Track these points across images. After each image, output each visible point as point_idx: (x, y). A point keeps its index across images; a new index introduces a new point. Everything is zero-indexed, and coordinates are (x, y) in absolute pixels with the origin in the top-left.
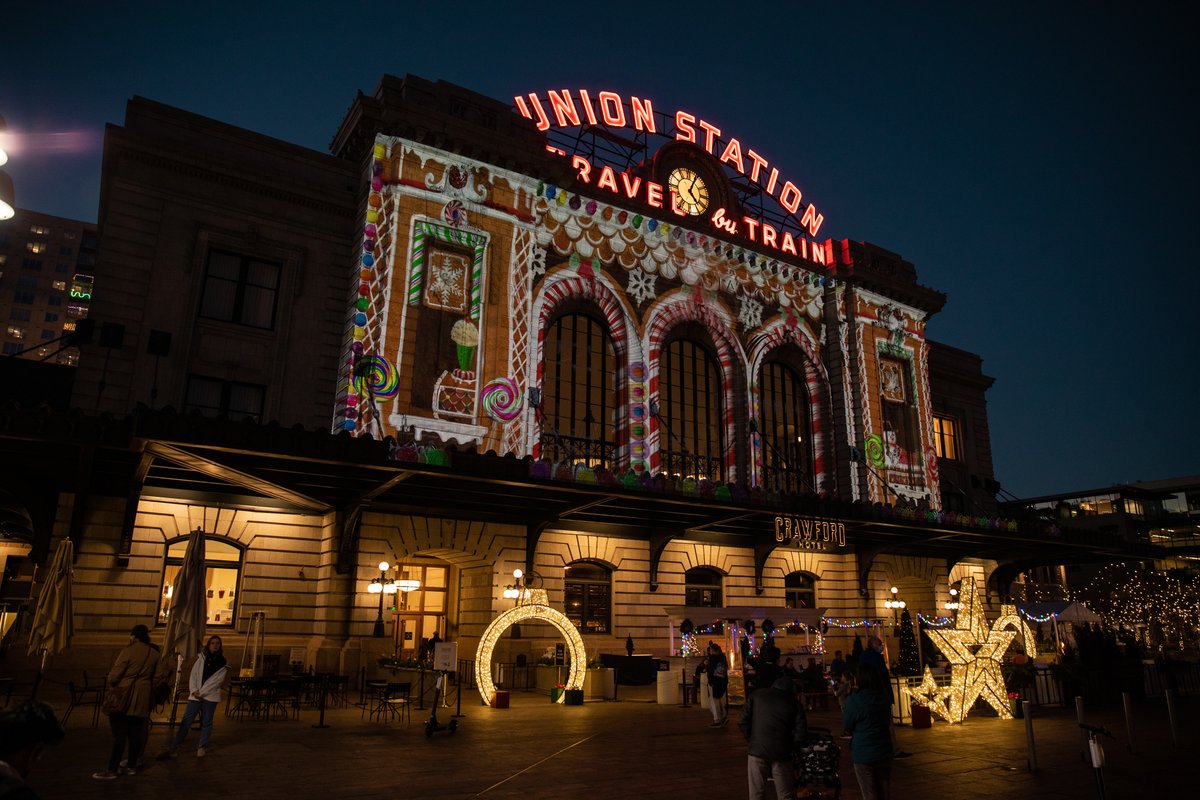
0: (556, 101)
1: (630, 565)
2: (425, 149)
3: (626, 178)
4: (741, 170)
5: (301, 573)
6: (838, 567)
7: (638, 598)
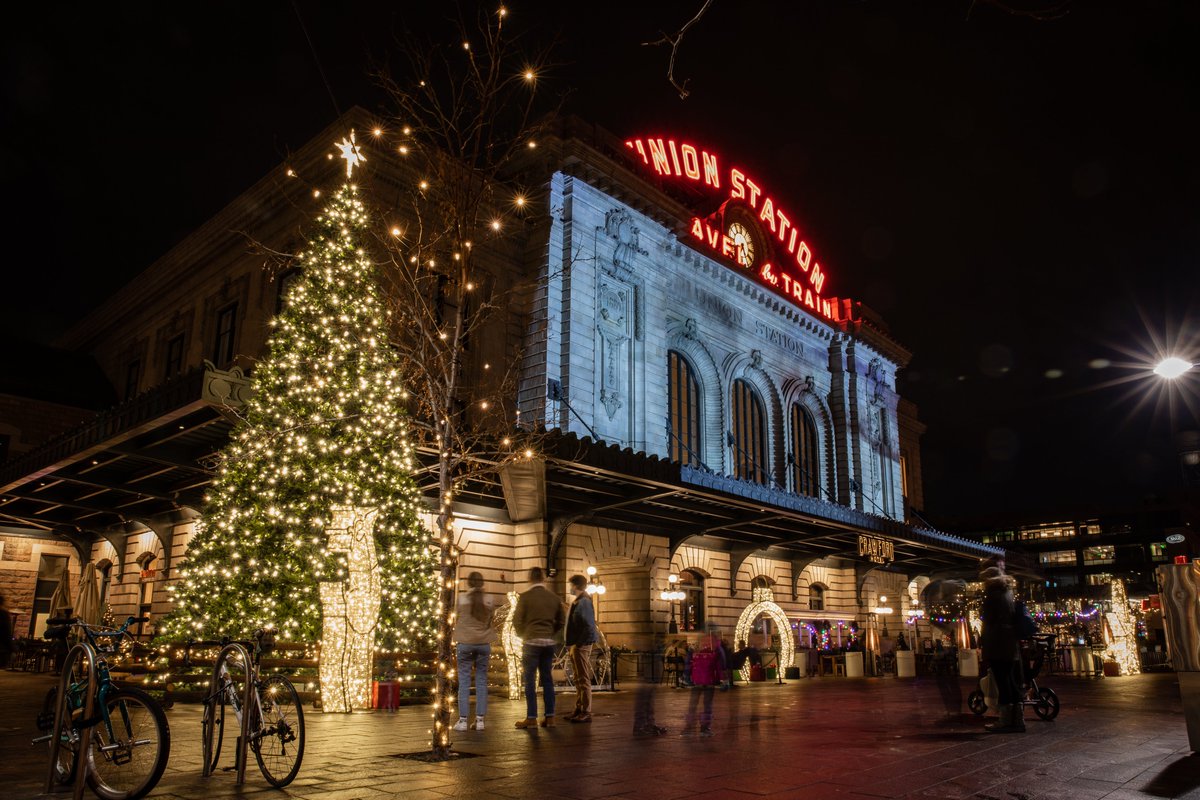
0: (654, 151)
1: (719, 574)
2: (592, 191)
3: (708, 229)
4: (773, 228)
5: (503, 577)
6: (839, 580)
7: (724, 602)
